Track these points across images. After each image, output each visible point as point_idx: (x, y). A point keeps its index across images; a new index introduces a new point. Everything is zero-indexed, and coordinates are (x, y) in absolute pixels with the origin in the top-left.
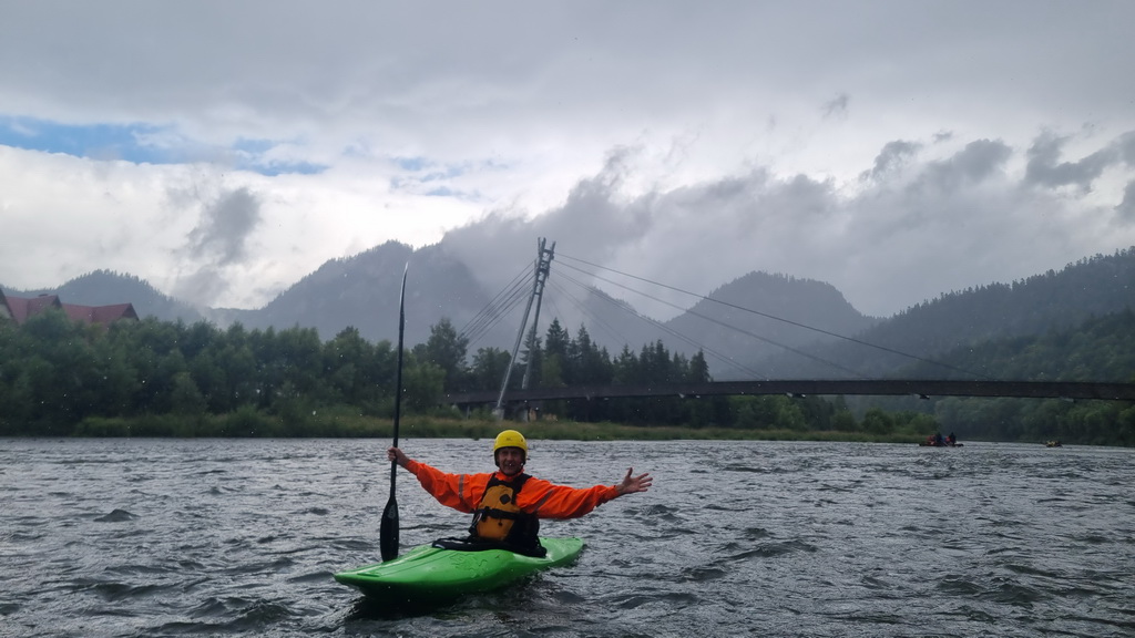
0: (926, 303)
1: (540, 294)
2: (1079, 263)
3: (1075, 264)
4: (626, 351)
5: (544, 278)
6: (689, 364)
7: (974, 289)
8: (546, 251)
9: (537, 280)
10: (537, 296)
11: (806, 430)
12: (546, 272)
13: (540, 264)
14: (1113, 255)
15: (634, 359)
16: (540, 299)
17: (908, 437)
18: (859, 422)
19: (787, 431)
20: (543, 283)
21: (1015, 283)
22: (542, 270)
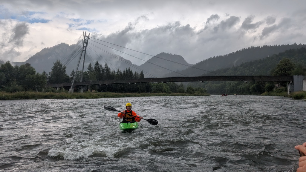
0: (204, 60)
1: (85, 51)
2: (240, 50)
3: (239, 51)
4: (118, 70)
5: (86, 45)
6: (139, 75)
7: (215, 57)
8: (87, 36)
9: (84, 46)
10: (84, 52)
11: (170, 93)
12: (87, 43)
13: (84, 41)
14: (247, 48)
15: (121, 73)
16: (85, 52)
17: (198, 94)
18: (185, 90)
19: (165, 93)
20: (86, 47)
21: (225, 55)
22: (86, 43)
